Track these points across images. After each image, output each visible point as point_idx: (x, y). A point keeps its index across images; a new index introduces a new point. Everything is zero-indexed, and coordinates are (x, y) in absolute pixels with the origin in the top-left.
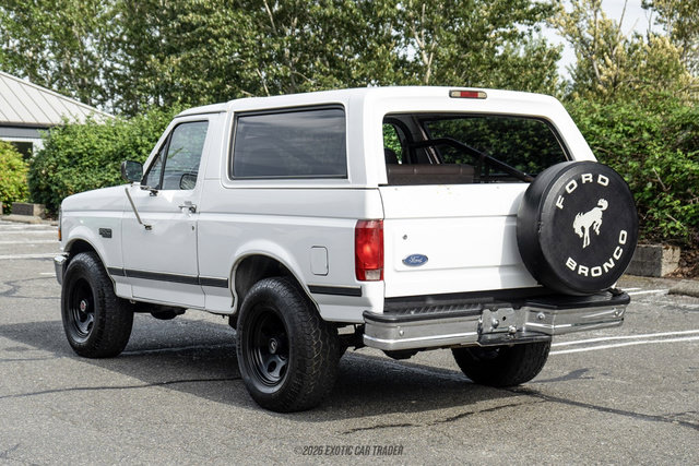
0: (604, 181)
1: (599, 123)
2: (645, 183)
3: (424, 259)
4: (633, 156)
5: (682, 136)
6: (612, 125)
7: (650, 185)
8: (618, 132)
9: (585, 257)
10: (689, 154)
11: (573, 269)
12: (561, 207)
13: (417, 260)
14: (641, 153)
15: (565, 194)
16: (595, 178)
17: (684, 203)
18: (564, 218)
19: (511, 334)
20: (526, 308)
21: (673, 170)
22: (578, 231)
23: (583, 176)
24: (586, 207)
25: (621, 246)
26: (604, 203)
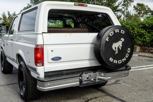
0: (123, 32)
1: (126, 24)
2: (134, 35)
3: (60, 58)
4: (132, 30)
5: (141, 26)
6: (128, 24)
7: (135, 35)
8: (129, 26)
9: (116, 57)
10: (142, 29)
11: (112, 61)
12: (108, 41)
13: (57, 59)
14: (133, 29)
15: (109, 36)
16: (120, 31)
17: (141, 38)
18: (109, 44)
19: (92, 81)
20: (98, 72)
21: (139, 32)
22: (114, 48)
23: (116, 30)
24: (117, 41)
25: (128, 53)
26: (123, 39)
